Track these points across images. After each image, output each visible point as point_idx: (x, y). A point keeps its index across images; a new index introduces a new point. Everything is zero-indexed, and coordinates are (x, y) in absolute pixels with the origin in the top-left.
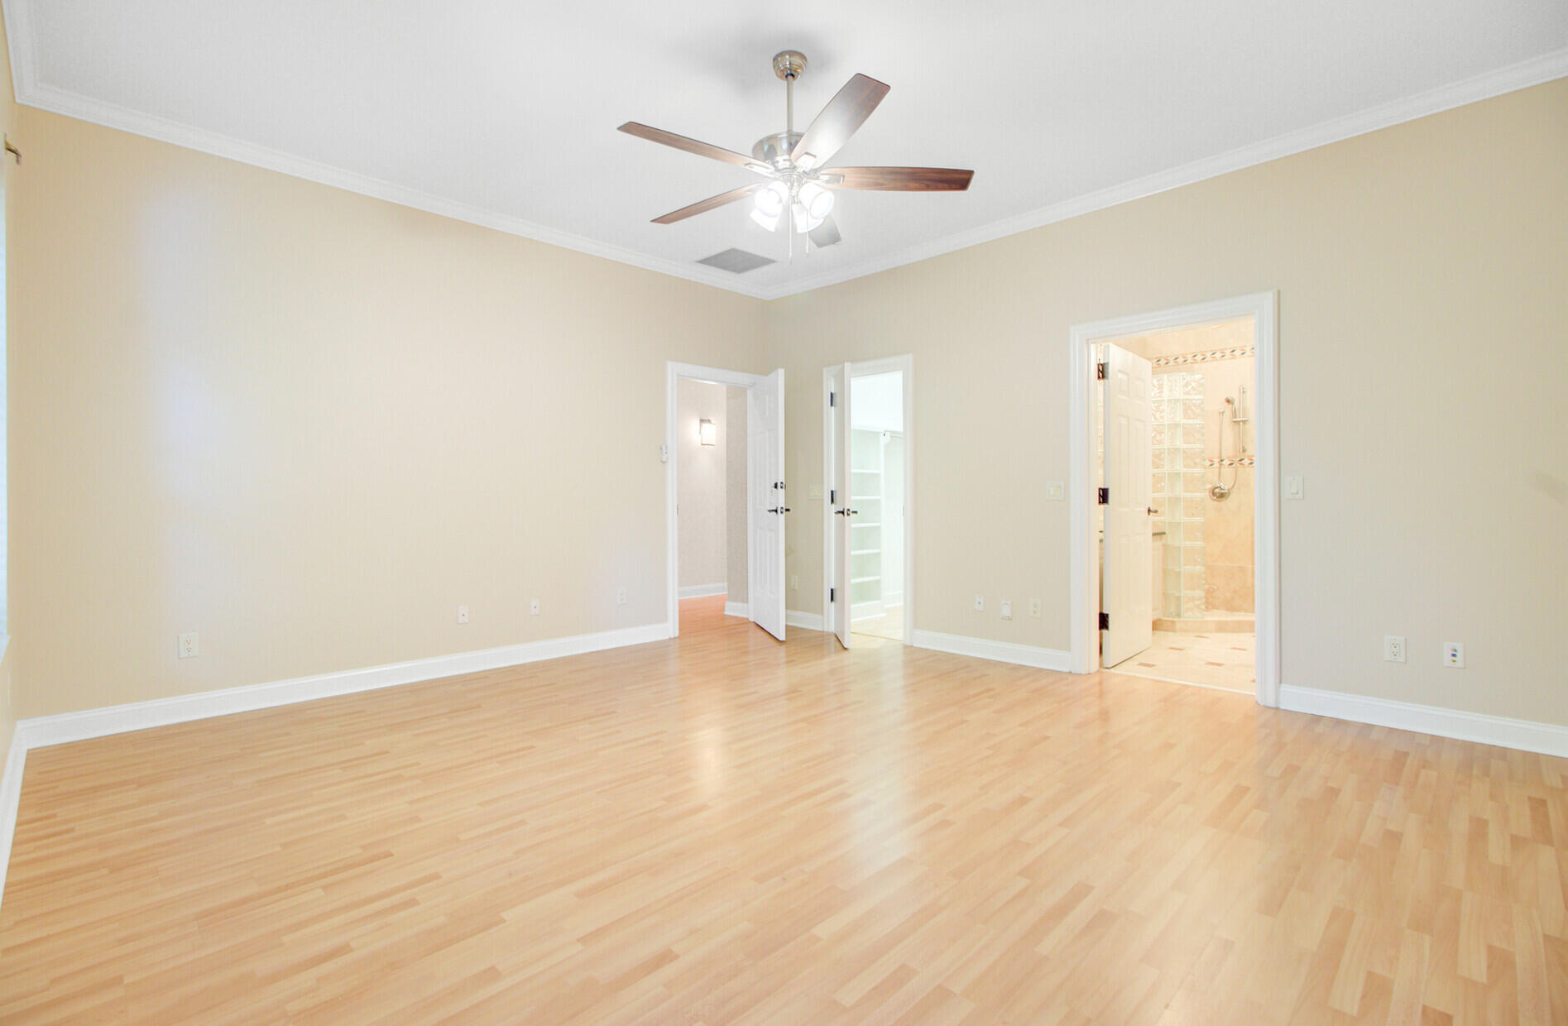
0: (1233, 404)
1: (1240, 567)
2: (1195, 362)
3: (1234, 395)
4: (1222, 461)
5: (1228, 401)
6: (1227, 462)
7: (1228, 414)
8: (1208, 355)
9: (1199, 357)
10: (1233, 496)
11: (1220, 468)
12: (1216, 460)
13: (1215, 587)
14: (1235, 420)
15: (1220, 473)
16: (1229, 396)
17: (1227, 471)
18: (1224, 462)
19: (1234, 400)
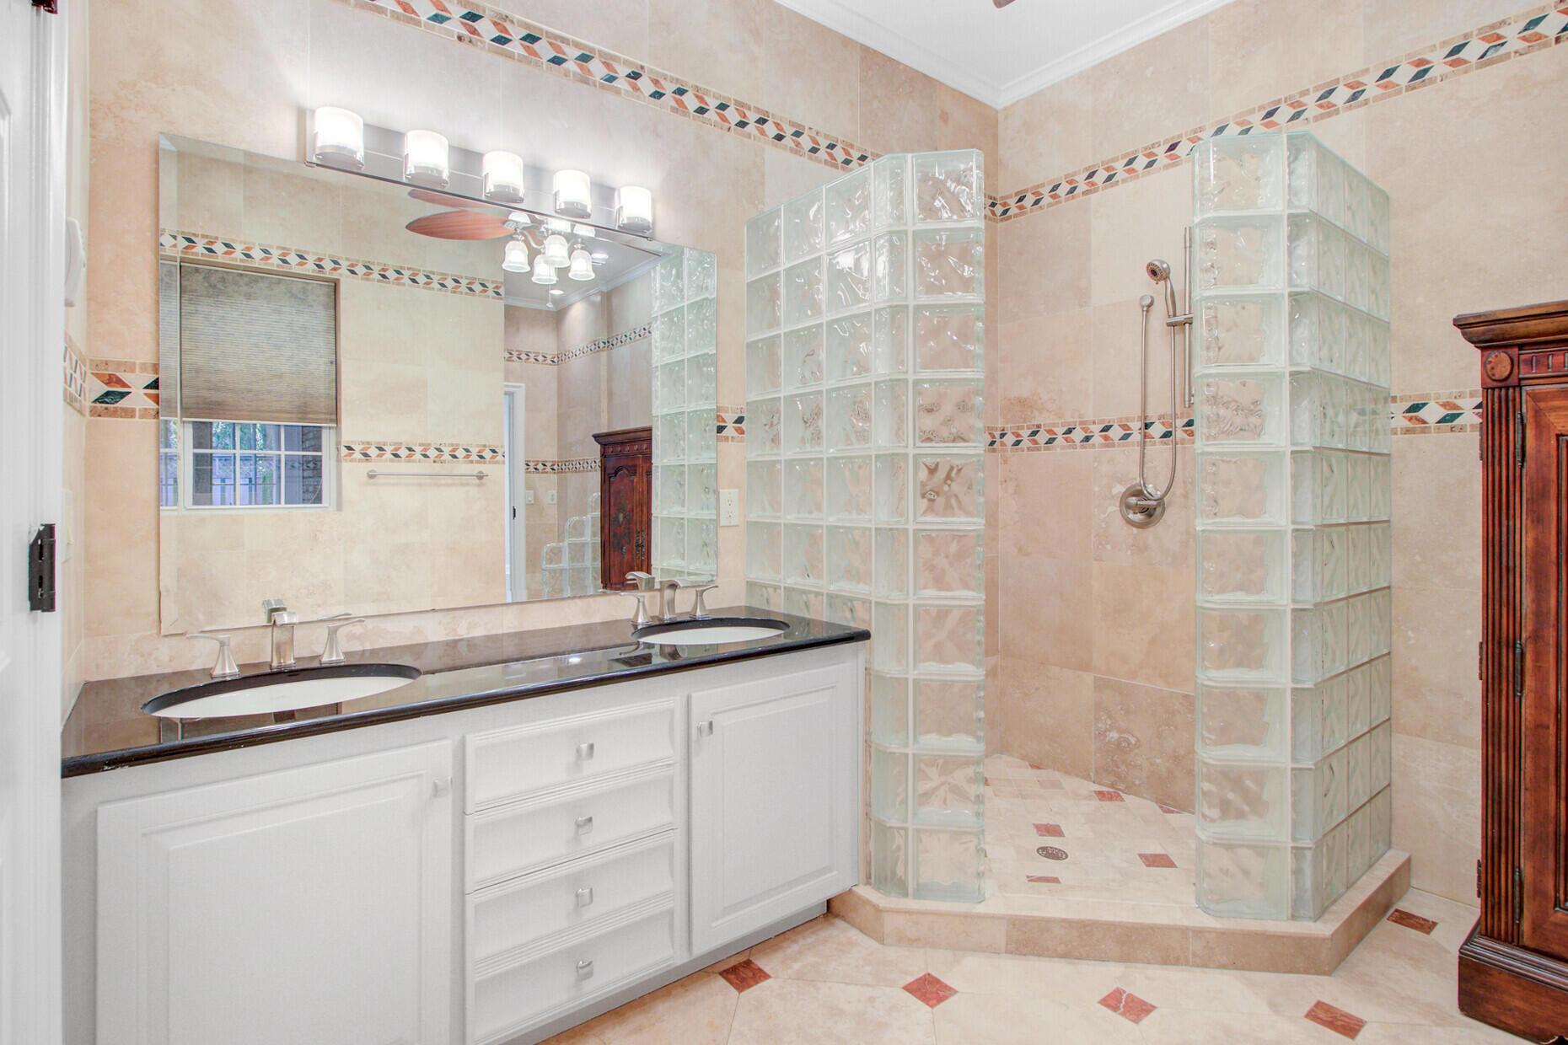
0: (1166, 278)
1: (1186, 696)
2: (1092, 189)
3: (1172, 259)
4: (1147, 426)
5: (1154, 273)
6: (1157, 430)
7: (1160, 310)
8: (1119, 166)
9: (1101, 176)
10: (1171, 515)
11: (1143, 445)
12: (1136, 426)
13: (1133, 740)
14: (1173, 320)
15: (1143, 455)
16: (1153, 257)
17: (1159, 452)
18: (1150, 431)
19: (1168, 270)
